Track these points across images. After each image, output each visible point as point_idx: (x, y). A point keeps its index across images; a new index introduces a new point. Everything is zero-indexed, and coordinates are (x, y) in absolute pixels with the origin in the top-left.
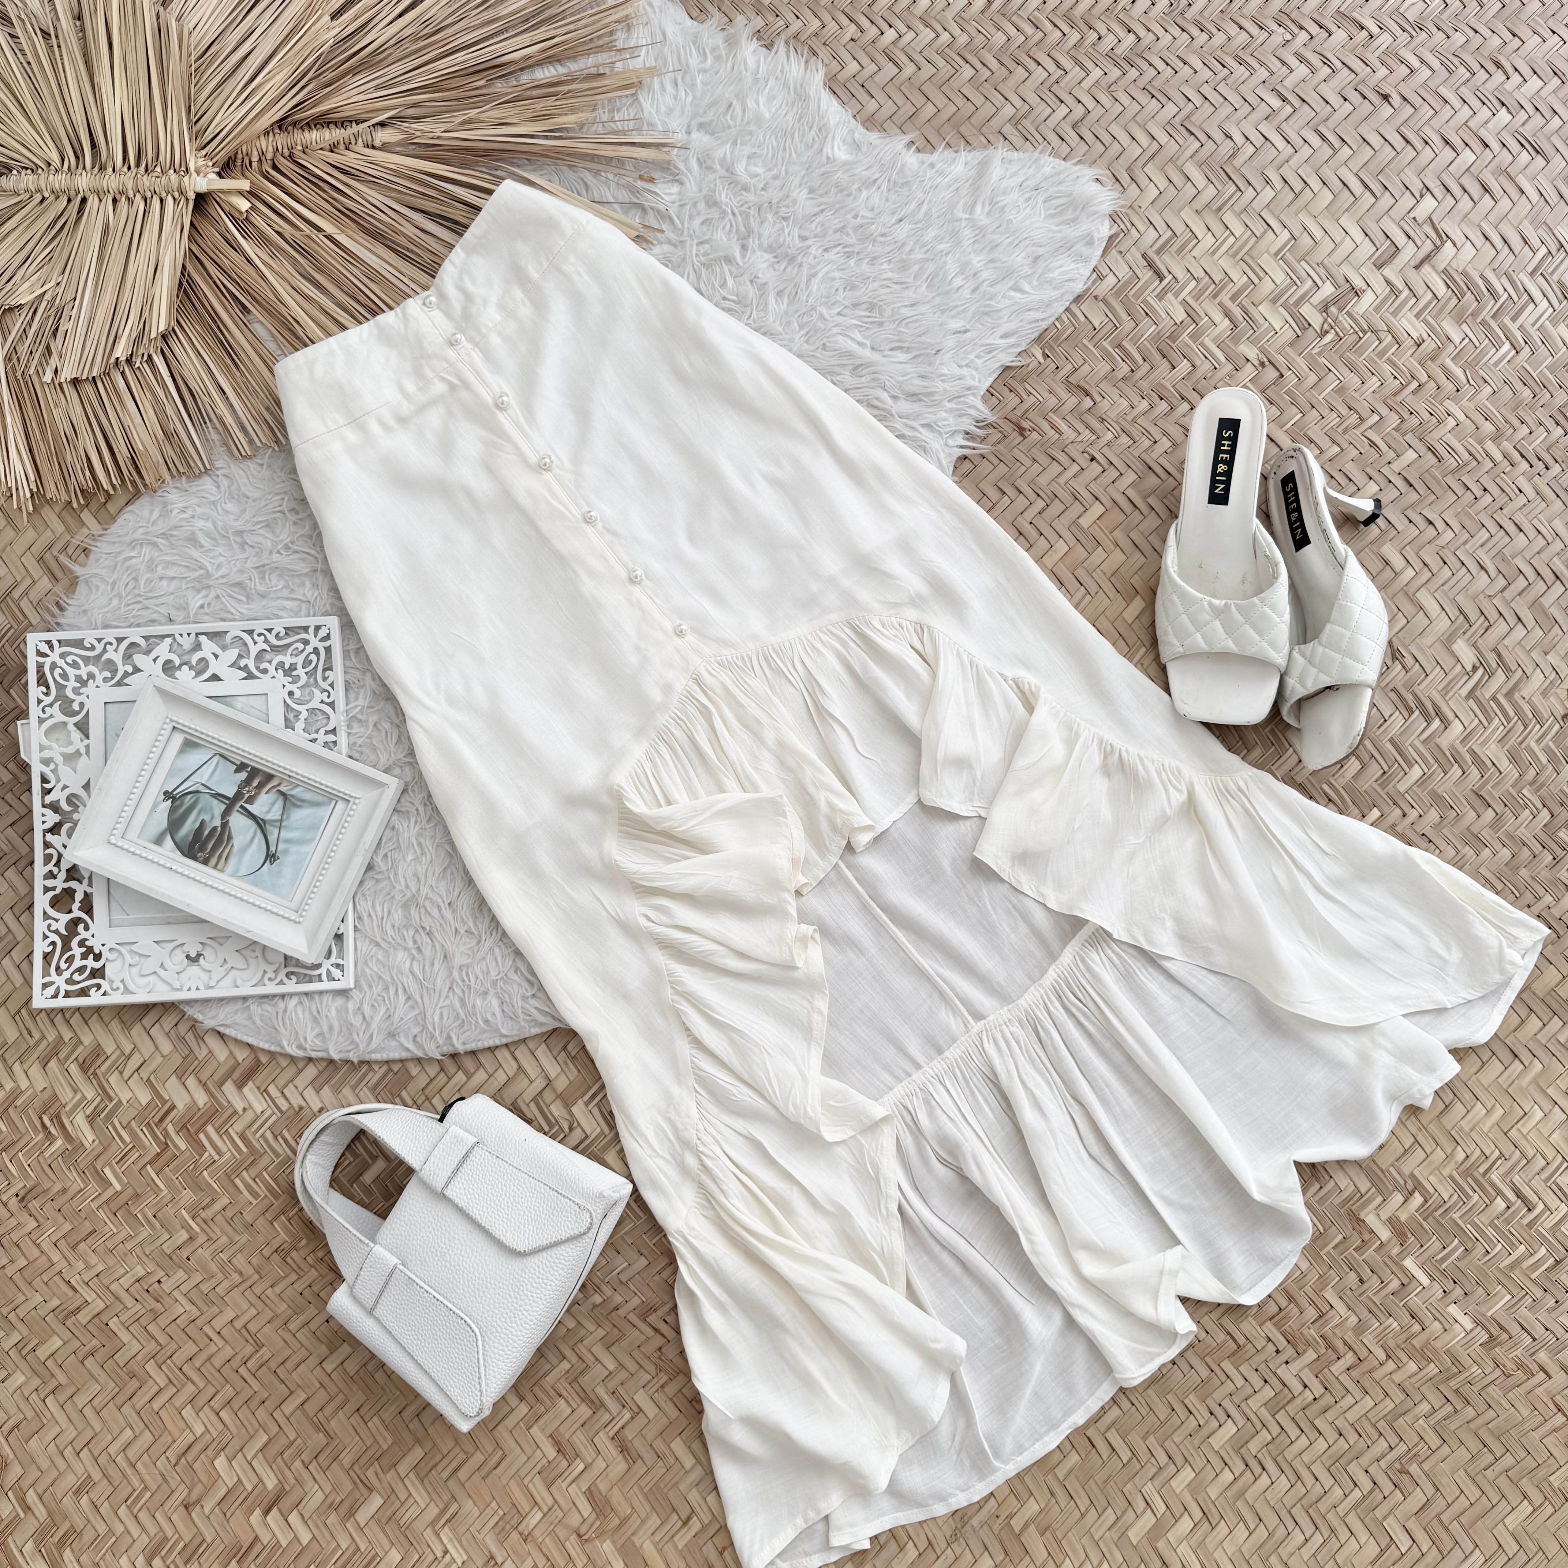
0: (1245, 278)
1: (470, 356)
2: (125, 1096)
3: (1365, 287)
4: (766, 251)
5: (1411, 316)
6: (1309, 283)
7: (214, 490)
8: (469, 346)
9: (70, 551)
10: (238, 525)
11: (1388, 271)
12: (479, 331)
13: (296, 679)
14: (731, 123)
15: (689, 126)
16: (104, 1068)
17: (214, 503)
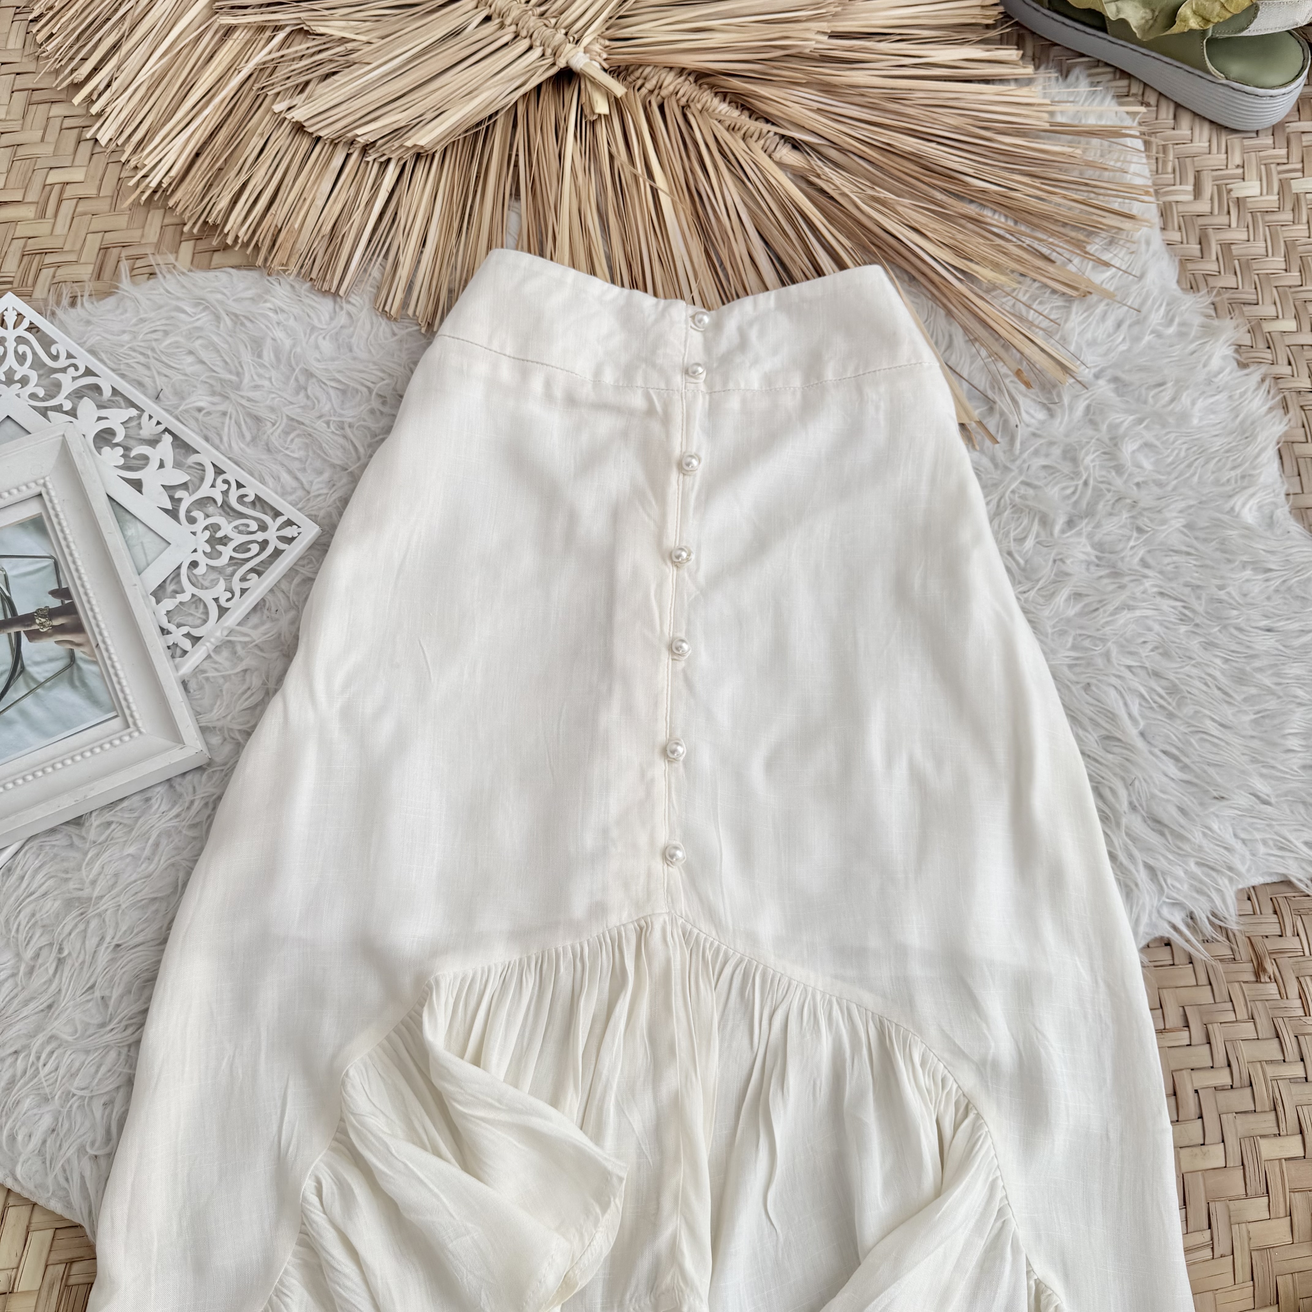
1: (695, 397)
4: (1093, 546)
7: (326, 317)
8: (703, 387)
9: (139, 263)
10: (316, 367)
12: (725, 382)
13: (214, 554)
14: (1151, 400)
15: (1102, 371)
17: (313, 328)
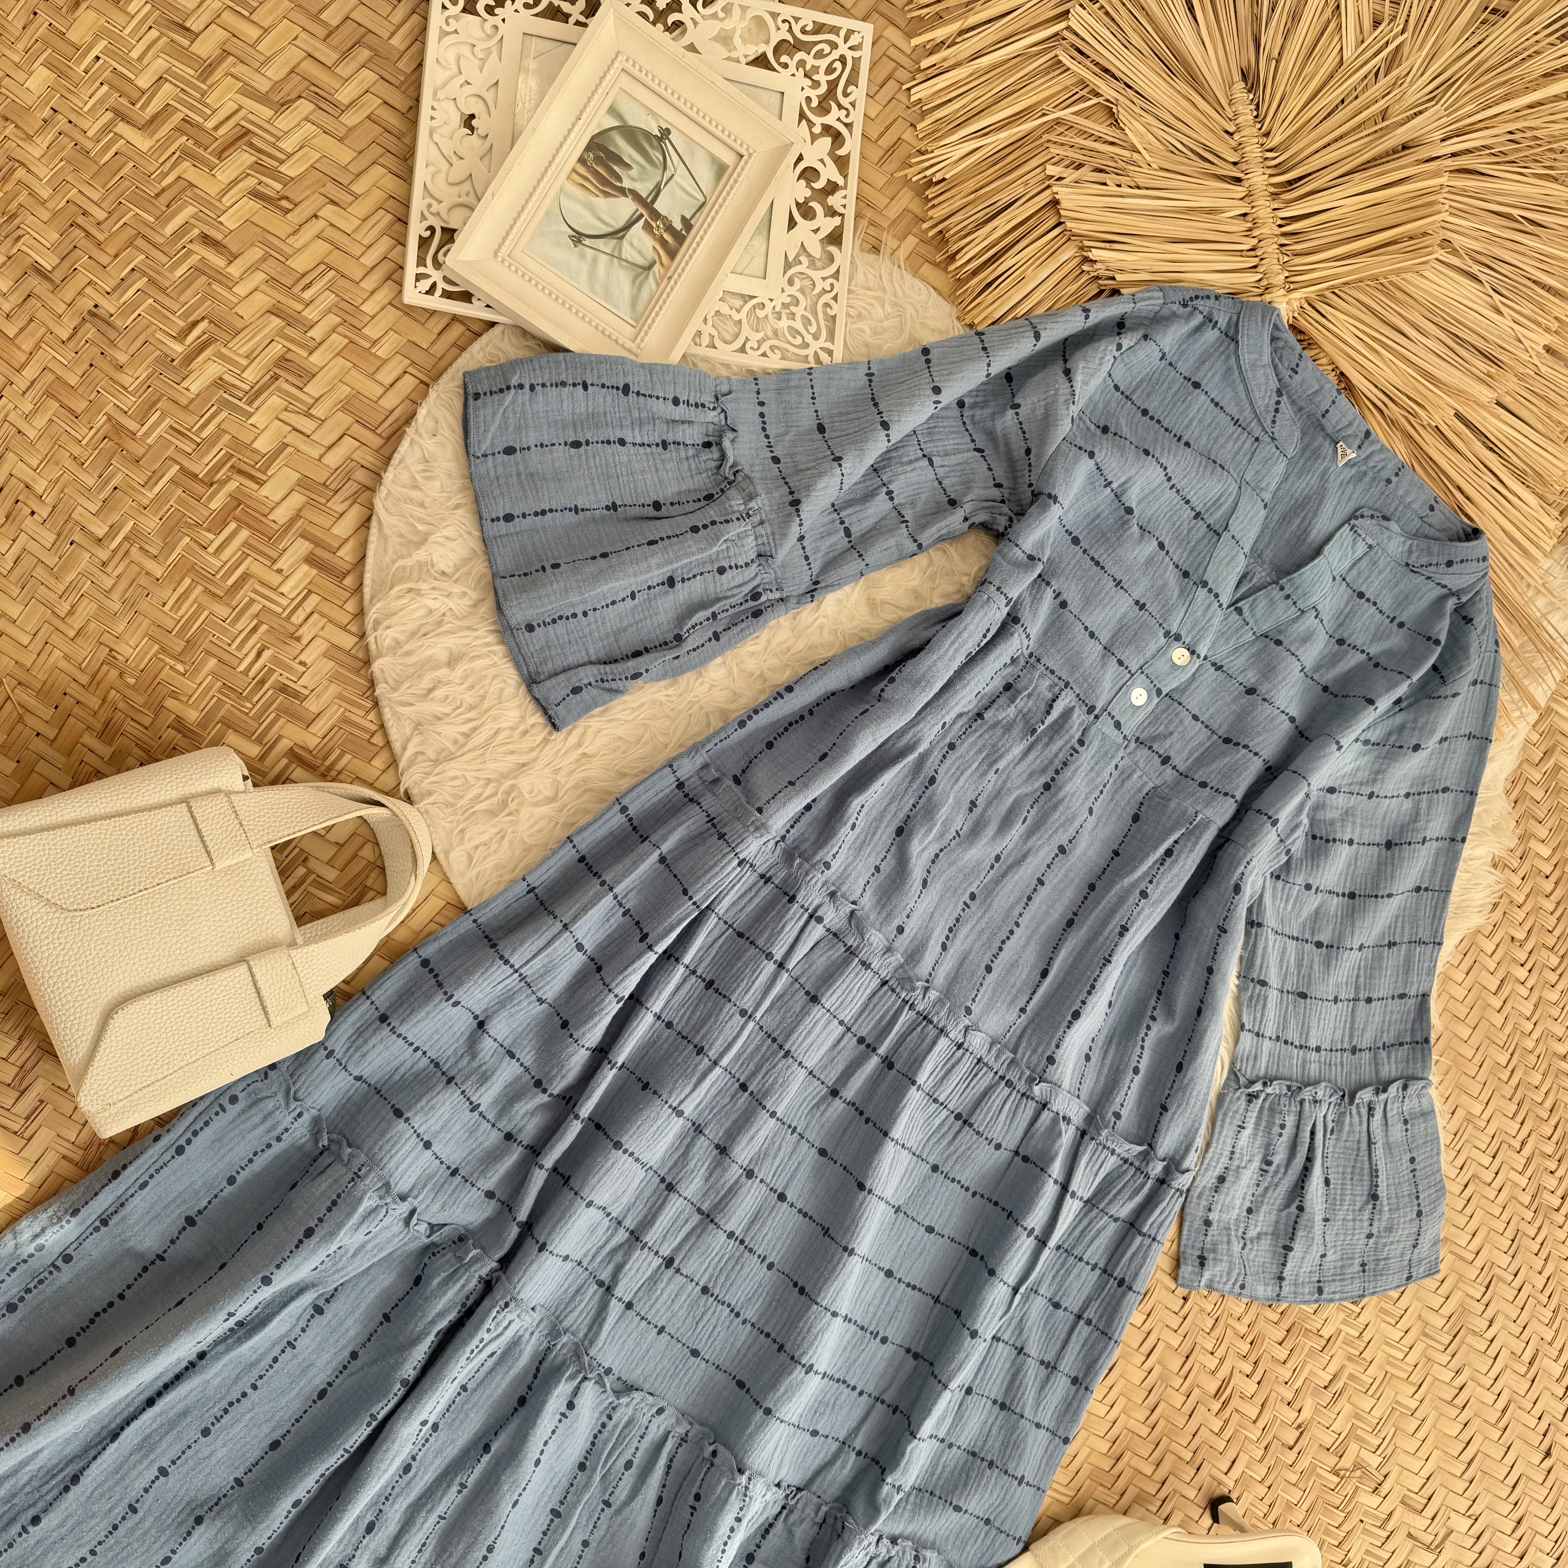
0: (1371, 1381)
2: (260, 418)
3: (1383, 1495)
6: (1377, 1442)
11: (1400, 1509)
16: (285, 386)
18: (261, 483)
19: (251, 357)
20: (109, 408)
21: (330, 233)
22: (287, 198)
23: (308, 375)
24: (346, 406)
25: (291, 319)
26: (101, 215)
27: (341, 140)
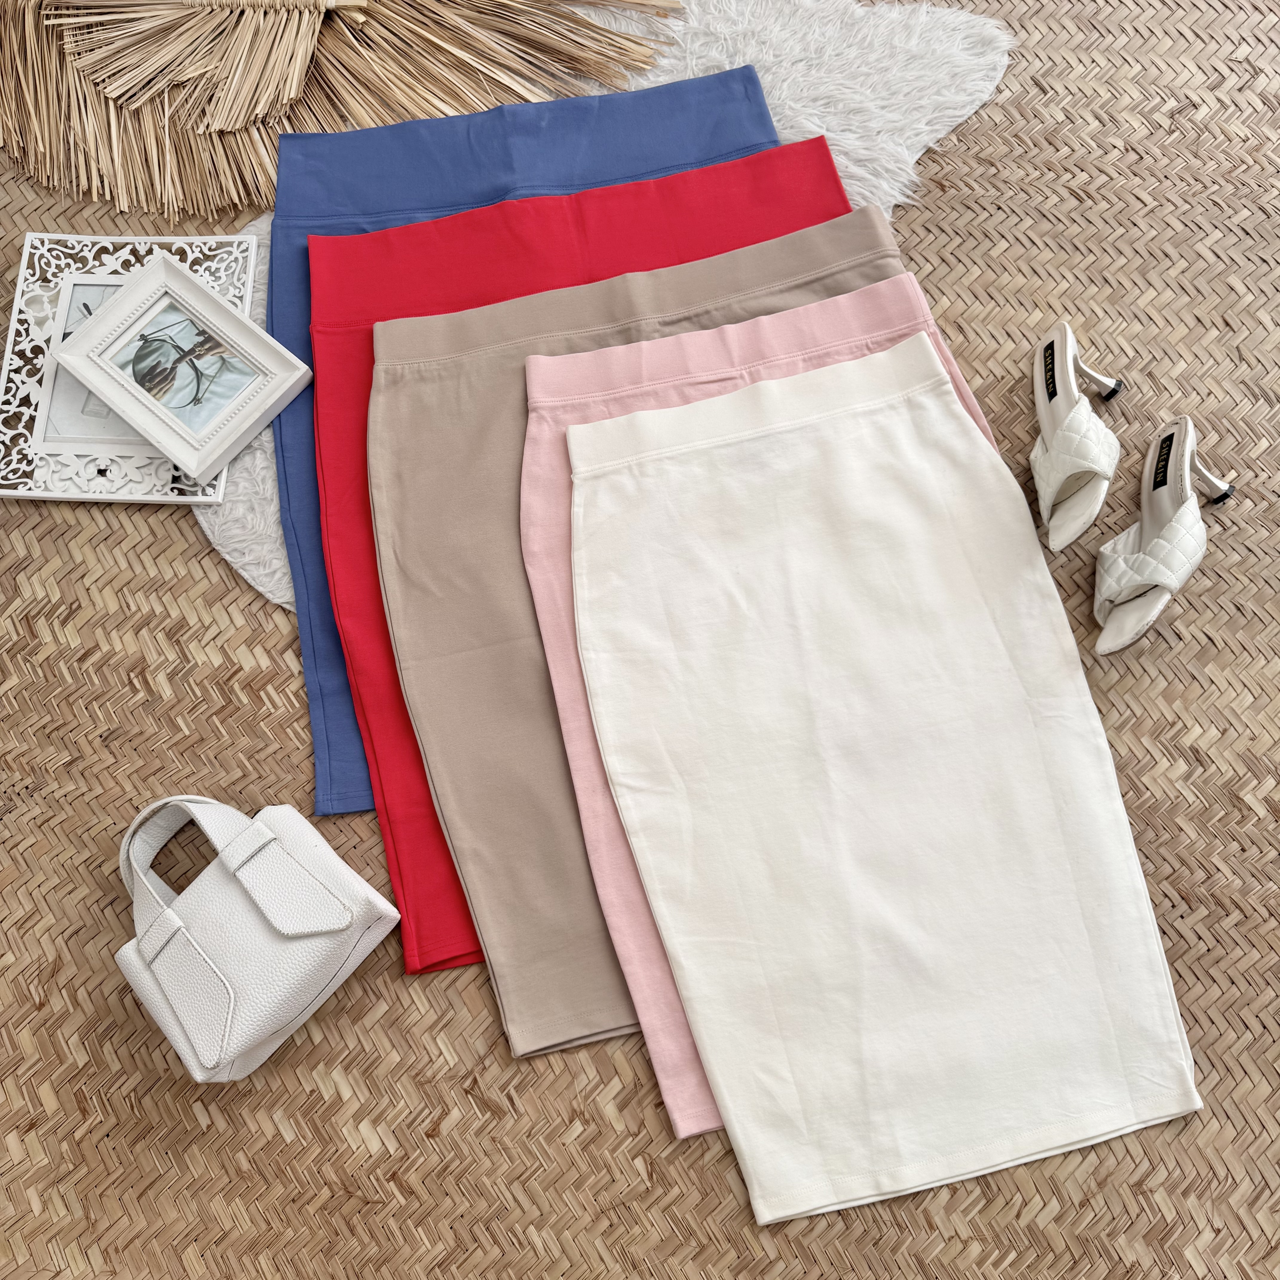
0: (1109, 94)
2: (200, 658)
3: (1201, 102)
5: (1238, 122)
6: (1158, 99)
11: (1218, 93)
16: (185, 637)
18: (241, 669)
19: (160, 653)
20: (165, 747)
21: (100, 584)
22: (71, 604)
23: (182, 623)
24: (210, 604)
25: (146, 622)
26: (48, 718)
27: (47, 561)
